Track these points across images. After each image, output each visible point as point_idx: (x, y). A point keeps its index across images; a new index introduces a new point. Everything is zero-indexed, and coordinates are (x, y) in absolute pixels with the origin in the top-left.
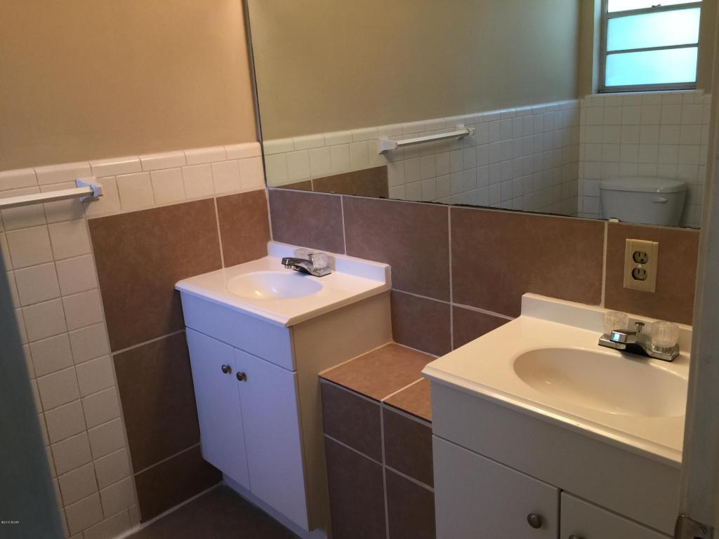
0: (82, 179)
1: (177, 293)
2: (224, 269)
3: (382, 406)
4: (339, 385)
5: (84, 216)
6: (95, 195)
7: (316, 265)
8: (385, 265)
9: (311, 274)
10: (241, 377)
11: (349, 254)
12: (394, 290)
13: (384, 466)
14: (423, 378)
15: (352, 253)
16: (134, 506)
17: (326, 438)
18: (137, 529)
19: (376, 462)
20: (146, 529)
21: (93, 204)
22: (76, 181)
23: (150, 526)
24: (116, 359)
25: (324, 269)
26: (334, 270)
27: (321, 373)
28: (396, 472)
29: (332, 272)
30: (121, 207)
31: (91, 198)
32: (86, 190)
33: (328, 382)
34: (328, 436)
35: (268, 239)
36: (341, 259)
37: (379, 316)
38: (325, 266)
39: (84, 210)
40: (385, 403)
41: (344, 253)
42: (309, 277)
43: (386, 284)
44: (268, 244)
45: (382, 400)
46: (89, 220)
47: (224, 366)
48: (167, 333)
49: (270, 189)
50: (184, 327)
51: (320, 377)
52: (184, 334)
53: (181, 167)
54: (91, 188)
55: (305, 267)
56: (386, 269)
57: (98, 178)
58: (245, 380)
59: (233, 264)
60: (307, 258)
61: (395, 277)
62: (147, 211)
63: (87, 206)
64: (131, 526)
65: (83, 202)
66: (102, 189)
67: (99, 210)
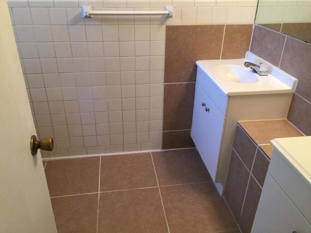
0: (167, 7)
1: (196, 66)
2: (220, 60)
3: (258, 147)
4: (244, 130)
5: (165, 24)
6: (170, 15)
7: (261, 69)
8: (296, 79)
9: (257, 73)
10: (207, 110)
11: (281, 68)
12: (296, 93)
13: (251, 173)
14: (270, 144)
15: (282, 68)
16: (161, 142)
17: (233, 150)
18: (160, 150)
19: (248, 170)
20: (162, 152)
21: (170, 19)
22: (165, 8)
23: (165, 151)
24: (165, 86)
25: (264, 72)
26: (270, 74)
27: (239, 121)
28: (255, 178)
29: (269, 74)
30: (181, 22)
31: (168, 16)
32: (167, 12)
33: (240, 127)
34: (234, 149)
35: (248, 50)
36: (276, 69)
37: (284, 104)
38: (265, 71)
39: (165, 21)
40: (259, 147)
41: (278, 67)
42: (256, 74)
43: (292, 89)
44: (247, 52)
45: (259, 145)
46: (166, 26)
47: (203, 103)
48: (188, 82)
49: (256, 25)
50: (195, 81)
51: (238, 123)
52: (195, 84)
53: (213, 7)
54: (169, 12)
55: (256, 69)
56: (295, 82)
57: (174, 7)
58: (209, 112)
59: (225, 59)
60: (259, 65)
61: (299, 87)
62: (192, 26)
63: (167, 19)
64: (158, 149)
65: (166, 17)
66: (173, 13)
67: (171, 22)
